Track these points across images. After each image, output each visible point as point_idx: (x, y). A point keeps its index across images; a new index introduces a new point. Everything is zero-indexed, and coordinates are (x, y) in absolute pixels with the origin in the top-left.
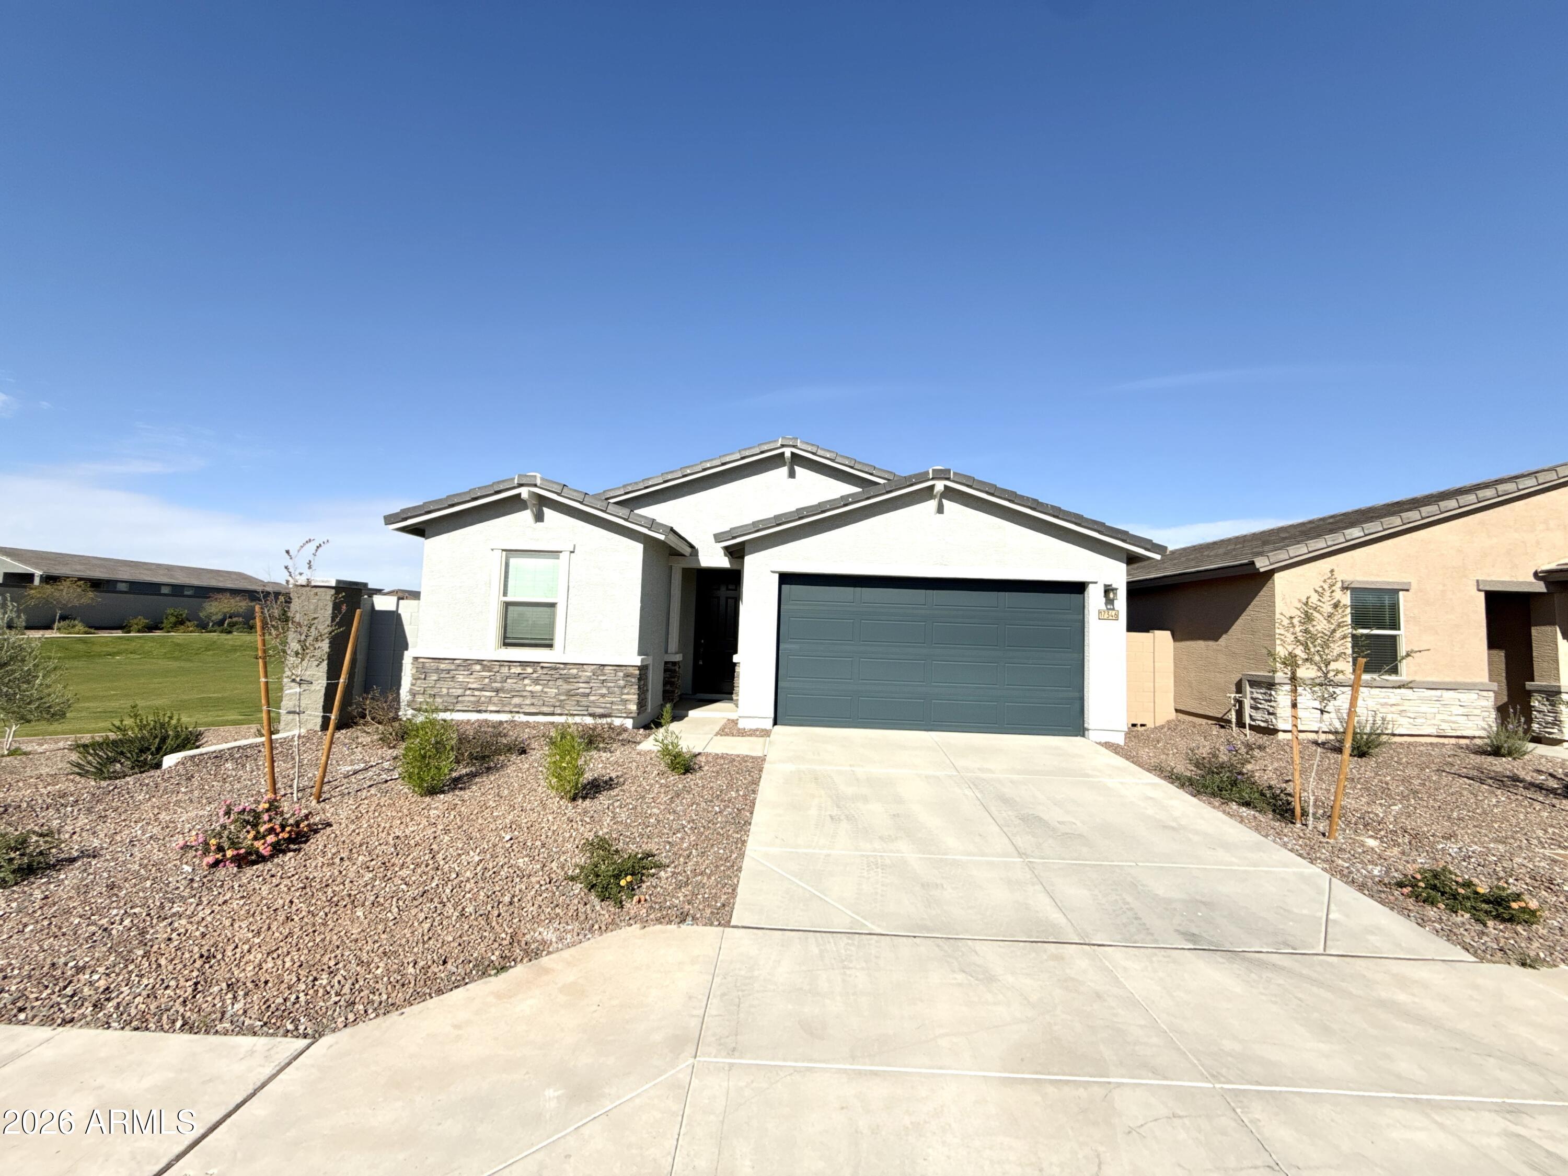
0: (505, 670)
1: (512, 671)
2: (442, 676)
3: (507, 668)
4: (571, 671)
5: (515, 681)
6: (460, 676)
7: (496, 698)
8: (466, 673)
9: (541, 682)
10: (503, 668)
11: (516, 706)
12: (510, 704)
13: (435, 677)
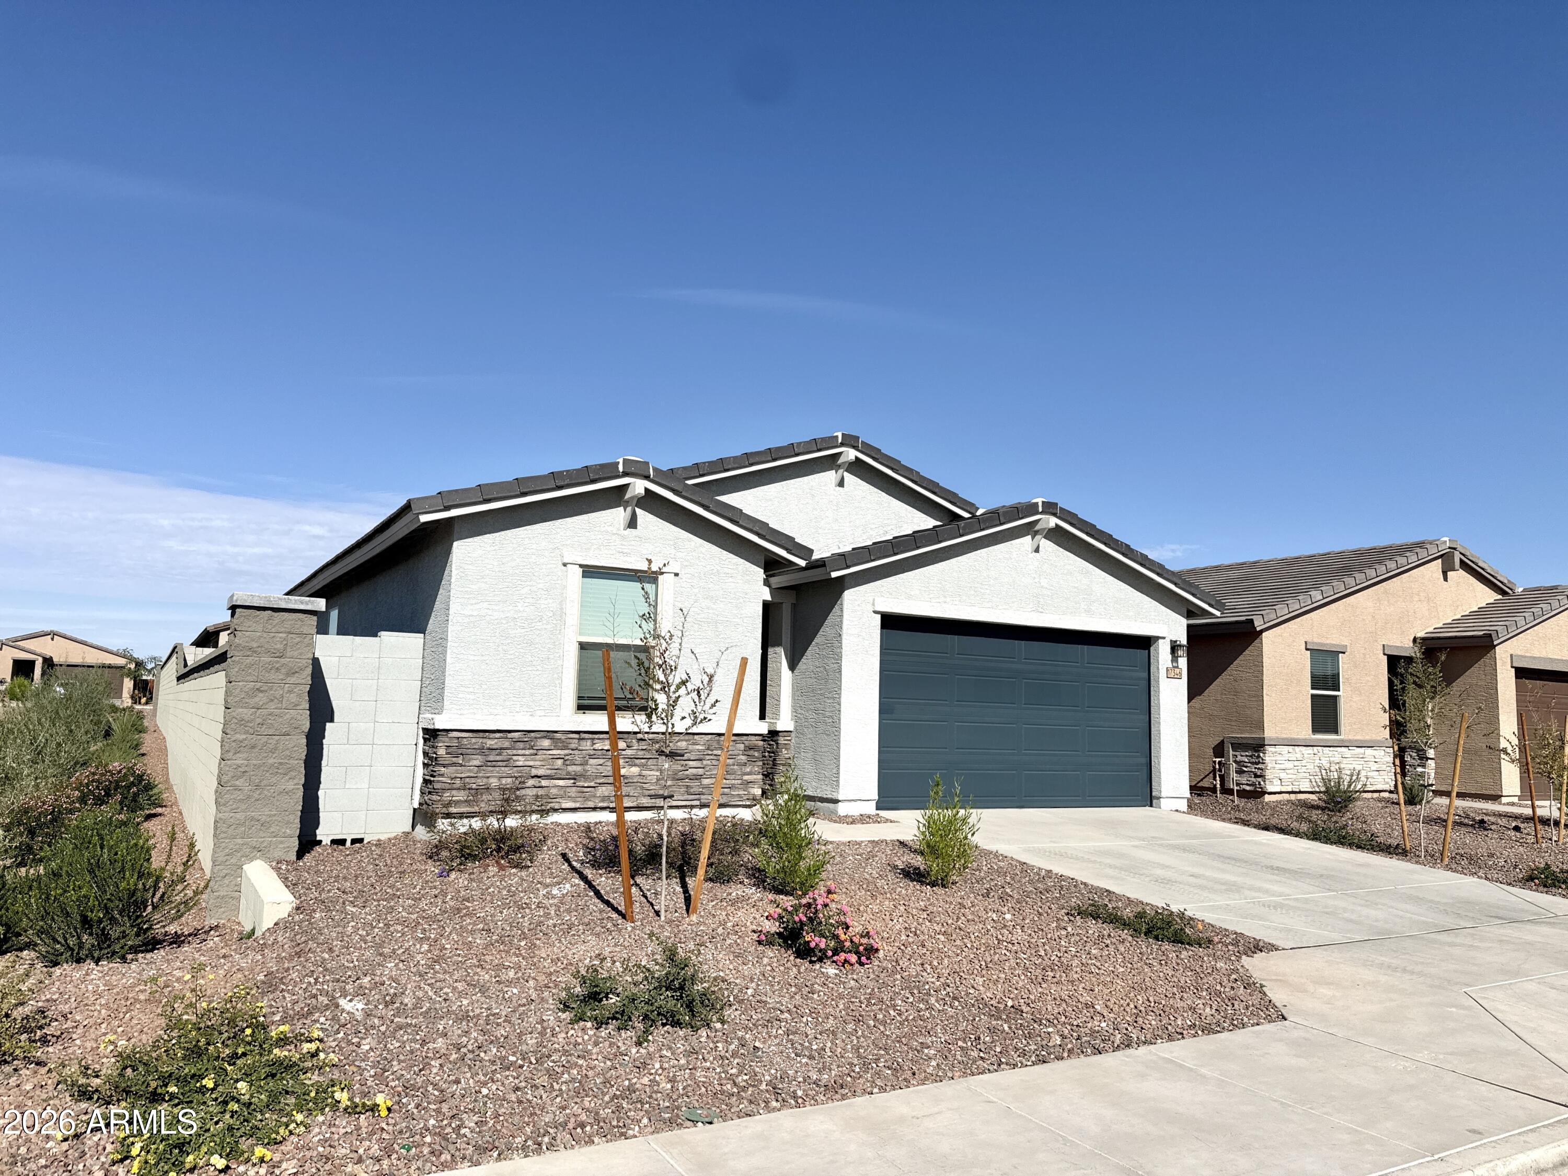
0: (586, 745)
1: (596, 746)
2: (491, 758)
3: (589, 742)
4: (679, 744)
5: (601, 761)
6: (520, 758)
7: (574, 789)
8: (527, 752)
9: (637, 761)
10: (583, 743)
11: (604, 798)
12: (595, 796)
13: (477, 761)
